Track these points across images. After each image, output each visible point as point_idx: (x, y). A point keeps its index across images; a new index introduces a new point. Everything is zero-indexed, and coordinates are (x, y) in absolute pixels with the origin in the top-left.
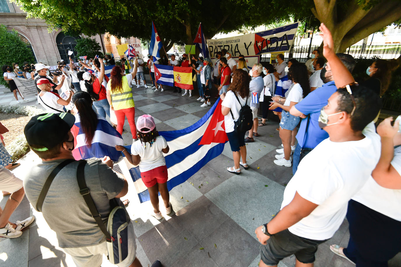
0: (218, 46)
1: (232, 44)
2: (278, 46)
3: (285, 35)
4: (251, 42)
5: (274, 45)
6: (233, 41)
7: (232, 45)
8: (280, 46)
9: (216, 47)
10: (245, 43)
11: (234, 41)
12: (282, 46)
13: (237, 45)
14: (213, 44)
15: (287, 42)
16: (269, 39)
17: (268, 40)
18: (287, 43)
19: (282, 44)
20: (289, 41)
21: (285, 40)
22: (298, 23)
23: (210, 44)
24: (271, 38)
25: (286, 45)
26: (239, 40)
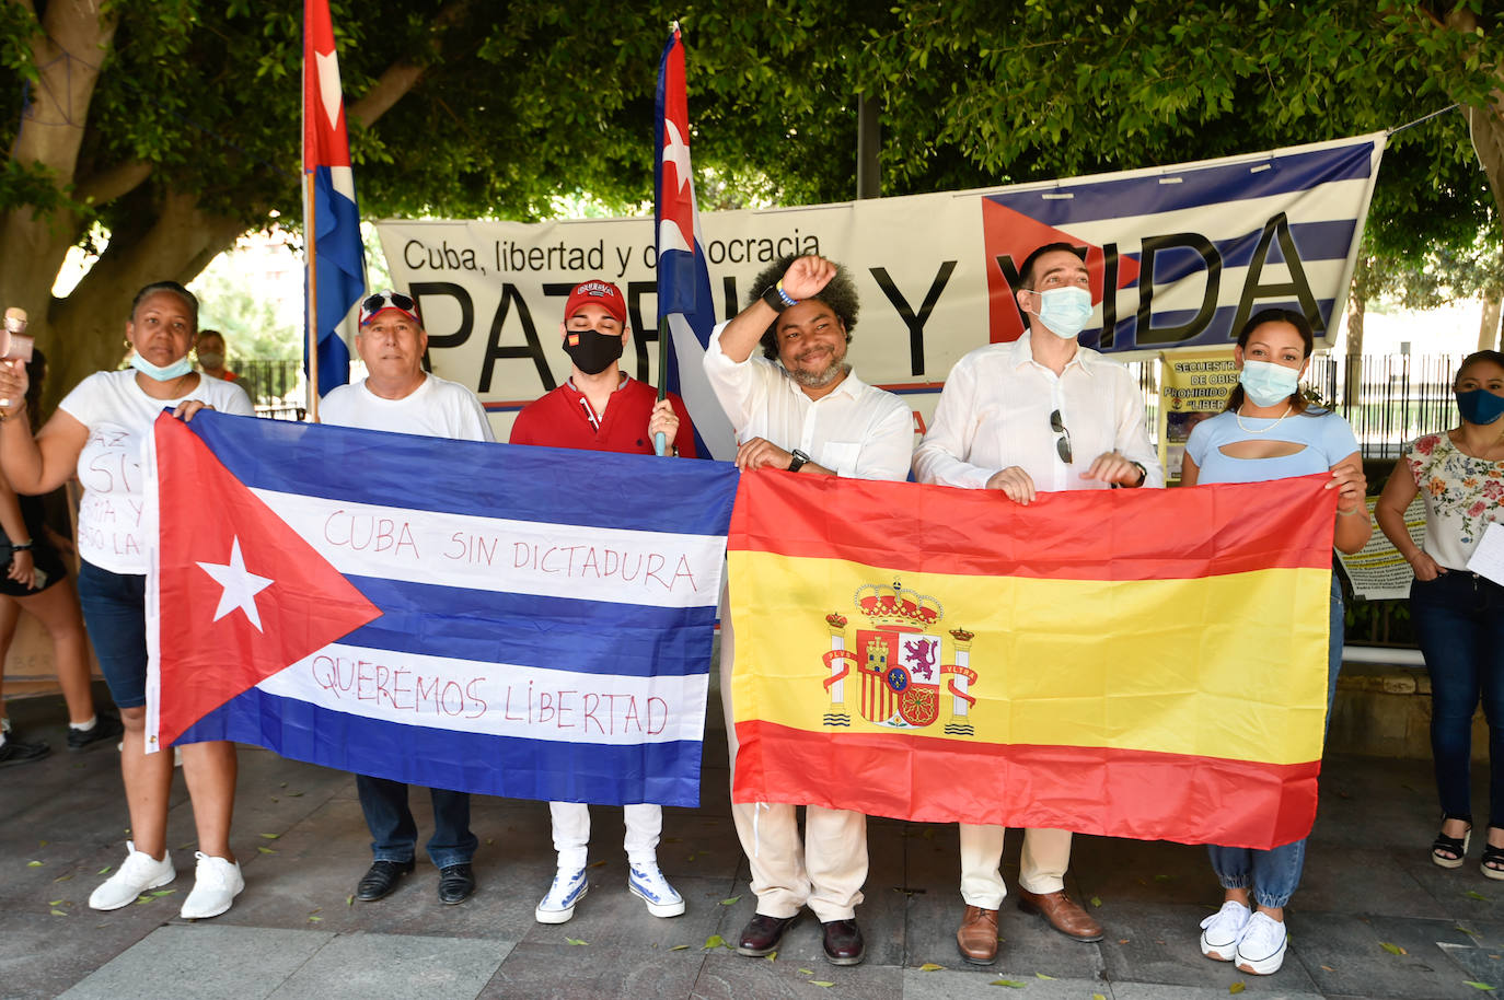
0: (551, 290)
1: (728, 270)
2: (1220, 303)
3: (1279, 221)
4: (947, 268)
5: (1186, 295)
6: (738, 251)
7: (730, 282)
8: (1236, 302)
9: (509, 291)
10: (880, 275)
11: (755, 248)
12: (1257, 301)
14: (470, 263)
15: (1297, 272)
16: (1138, 248)
17: (1122, 251)
18: (1300, 284)
19: (1252, 287)
20: (1310, 268)
21: (1275, 260)
22: (1371, 146)
23: (427, 263)
24: (1149, 244)
25: (1295, 298)
26: (811, 242)
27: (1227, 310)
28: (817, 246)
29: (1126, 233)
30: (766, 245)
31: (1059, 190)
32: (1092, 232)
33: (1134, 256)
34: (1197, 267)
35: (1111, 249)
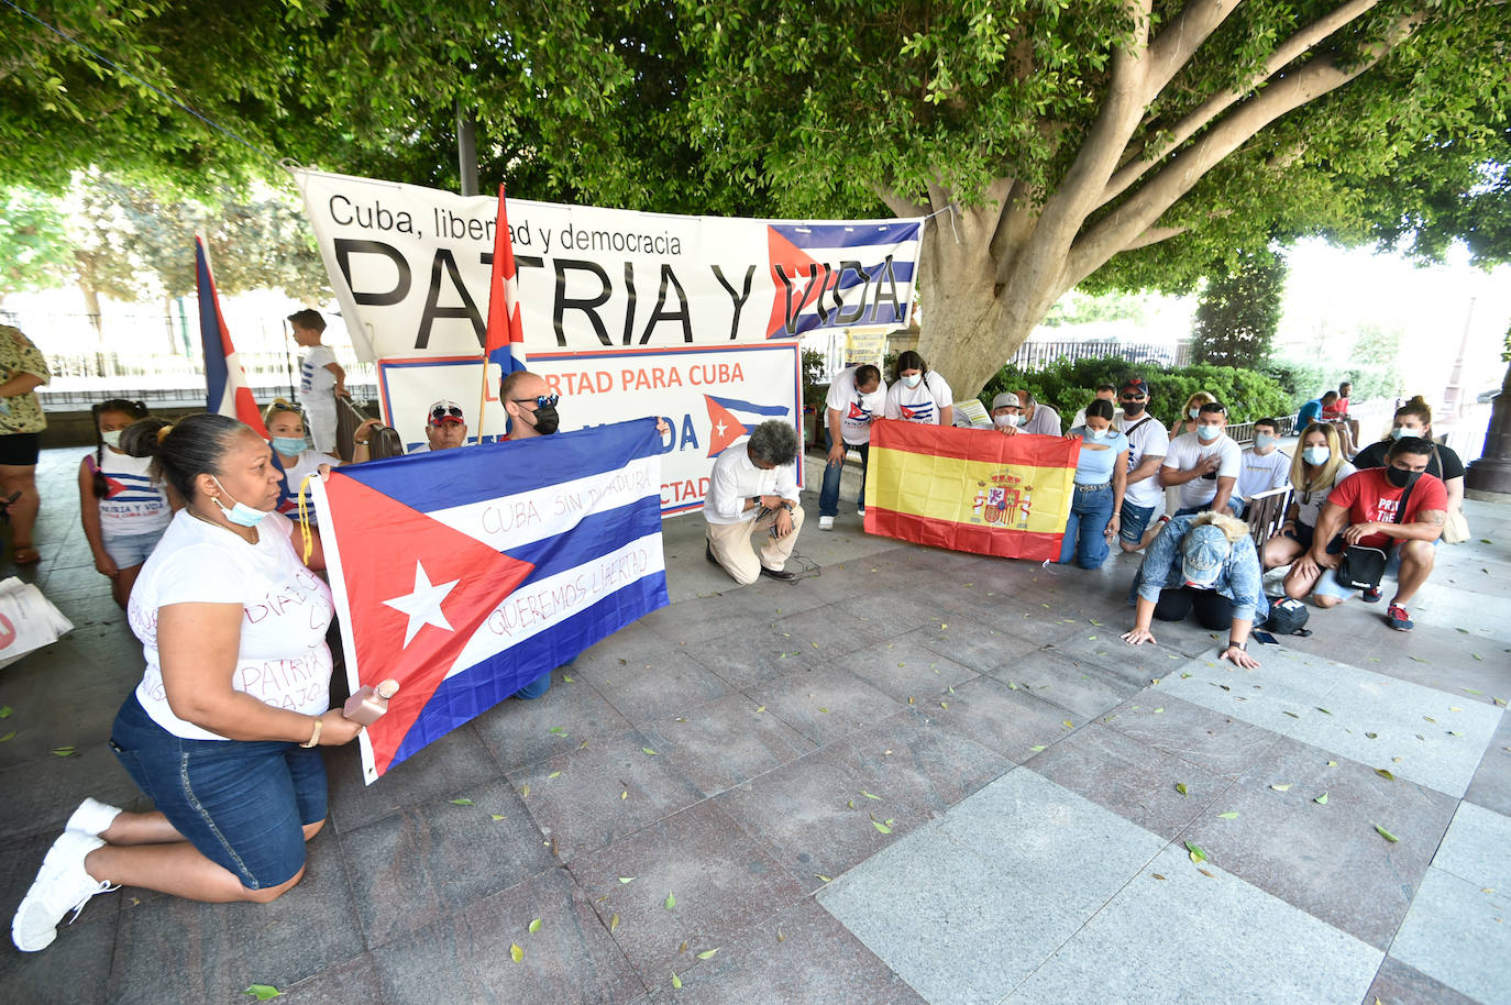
1: (626, 256)
2: (867, 302)
3: (889, 259)
4: (751, 271)
5: (856, 297)
6: (633, 243)
7: (629, 266)
8: (873, 302)
9: (444, 255)
10: (716, 270)
11: (643, 242)
12: (881, 302)
13: (666, 272)
14: (406, 226)
15: (893, 288)
16: (838, 267)
17: (832, 268)
18: (893, 296)
19: (878, 294)
20: (898, 286)
21: (886, 281)
22: (919, 225)
23: (355, 220)
24: (845, 265)
25: (891, 302)
26: (675, 242)
27: (869, 306)
28: (678, 245)
29: (833, 257)
30: (648, 241)
31: (802, 227)
32: (819, 255)
33: (836, 272)
34: (857, 282)
35: (827, 266)
